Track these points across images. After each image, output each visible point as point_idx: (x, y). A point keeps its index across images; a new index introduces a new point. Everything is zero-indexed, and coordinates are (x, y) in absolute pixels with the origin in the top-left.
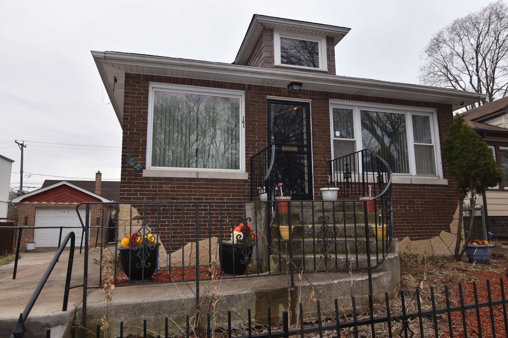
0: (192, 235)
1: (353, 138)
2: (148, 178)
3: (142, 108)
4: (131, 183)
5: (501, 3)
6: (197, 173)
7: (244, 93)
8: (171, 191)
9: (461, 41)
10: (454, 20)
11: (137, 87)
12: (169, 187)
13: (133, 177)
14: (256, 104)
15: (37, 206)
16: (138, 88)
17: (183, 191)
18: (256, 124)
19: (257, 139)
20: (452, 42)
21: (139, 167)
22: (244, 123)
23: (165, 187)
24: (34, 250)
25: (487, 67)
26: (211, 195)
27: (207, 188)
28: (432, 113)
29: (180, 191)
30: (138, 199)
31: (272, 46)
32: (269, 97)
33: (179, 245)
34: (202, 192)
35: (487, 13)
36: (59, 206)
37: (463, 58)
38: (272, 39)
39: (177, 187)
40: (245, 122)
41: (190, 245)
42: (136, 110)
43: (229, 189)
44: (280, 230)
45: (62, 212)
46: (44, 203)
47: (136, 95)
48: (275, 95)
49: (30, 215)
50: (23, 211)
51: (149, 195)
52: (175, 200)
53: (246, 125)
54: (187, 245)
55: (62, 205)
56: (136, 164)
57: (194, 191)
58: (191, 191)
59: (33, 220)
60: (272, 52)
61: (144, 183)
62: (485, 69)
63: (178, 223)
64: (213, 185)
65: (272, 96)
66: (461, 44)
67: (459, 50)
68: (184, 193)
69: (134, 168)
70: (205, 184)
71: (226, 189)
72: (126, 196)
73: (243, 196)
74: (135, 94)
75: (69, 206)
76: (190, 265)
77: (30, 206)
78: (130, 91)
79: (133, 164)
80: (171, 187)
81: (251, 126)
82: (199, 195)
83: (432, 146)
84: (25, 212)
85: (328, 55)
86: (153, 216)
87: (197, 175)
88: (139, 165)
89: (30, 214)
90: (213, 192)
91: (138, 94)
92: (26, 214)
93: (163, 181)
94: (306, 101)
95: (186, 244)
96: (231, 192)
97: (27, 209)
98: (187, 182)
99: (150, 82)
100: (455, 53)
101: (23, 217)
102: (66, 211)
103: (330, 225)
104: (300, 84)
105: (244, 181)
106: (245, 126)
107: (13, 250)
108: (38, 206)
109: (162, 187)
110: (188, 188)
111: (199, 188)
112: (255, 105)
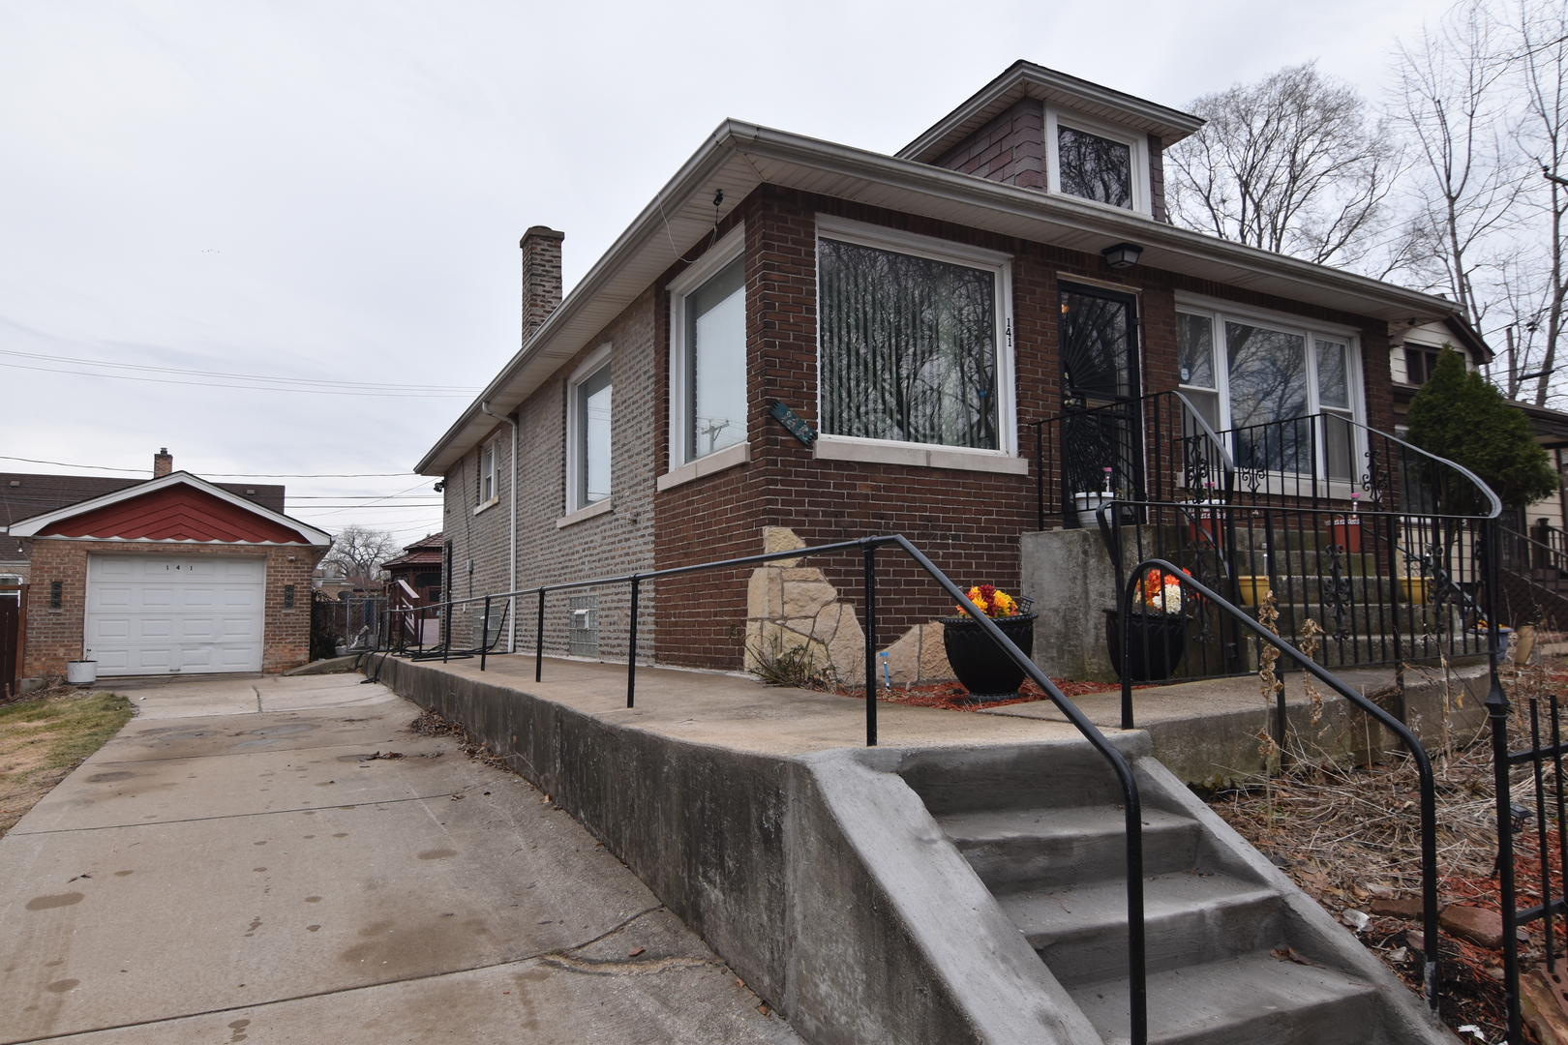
0: (921, 606)
1: (1213, 386)
2: (825, 463)
3: (802, 281)
4: (789, 473)
5: (1310, 70)
6: (928, 454)
7: (1012, 259)
8: (874, 497)
9: (1205, 153)
10: (1196, 97)
11: (790, 225)
12: (868, 486)
13: (793, 459)
14: (1038, 290)
15: (93, 548)
16: (792, 226)
17: (898, 499)
18: (1039, 338)
19: (1040, 376)
20: (1187, 155)
21: (805, 432)
22: (1010, 334)
23: (862, 488)
24: (91, 683)
25: (1262, 227)
26: (955, 511)
27: (946, 493)
28: (1350, 339)
29: (891, 499)
30: (806, 516)
31: (1041, 144)
32: (1064, 275)
33: (896, 630)
34: (937, 501)
35: (1275, 93)
36: (164, 550)
37: (1207, 199)
38: (1042, 127)
39: (886, 489)
40: (1012, 332)
41: (918, 632)
42: (790, 284)
43: (990, 496)
44: (1241, 584)
45: (172, 567)
46: (116, 538)
47: (790, 244)
48: (1074, 271)
49: (69, 576)
50: (44, 563)
51: (828, 504)
52: (882, 519)
53: (1015, 340)
54: (912, 631)
55: (174, 548)
56: (799, 426)
57: (921, 500)
58: (914, 500)
59: (79, 593)
60: (1042, 159)
61: (815, 475)
62: (1257, 232)
63: (891, 577)
64: (958, 485)
65: (1067, 271)
66: (1205, 160)
67: (1201, 177)
68: (899, 503)
69: (795, 436)
70: (943, 484)
71: (984, 495)
72: (780, 507)
73: (1018, 514)
74: (787, 242)
75: (198, 550)
76: (919, 679)
77: (68, 547)
78: (775, 233)
79: (794, 424)
80: (873, 488)
81: (1029, 344)
82: (932, 510)
83: (1349, 415)
84: (53, 568)
85: (1152, 179)
86: (839, 558)
87: (928, 461)
88: (807, 429)
89: (70, 573)
90: (959, 502)
91: (794, 242)
92: (55, 572)
93: (857, 473)
94: (1129, 290)
95: (910, 628)
96: (995, 505)
97: (58, 556)
98: (905, 476)
99: (817, 214)
100: (1188, 183)
101: (47, 581)
102: (185, 567)
103: (1312, 577)
104: (1137, 249)
105: (1020, 477)
106: (1012, 343)
107: (19, 685)
108: (96, 548)
109: (854, 487)
110: (909, 490)
111: (932, 492)
112: (1034, 293)
